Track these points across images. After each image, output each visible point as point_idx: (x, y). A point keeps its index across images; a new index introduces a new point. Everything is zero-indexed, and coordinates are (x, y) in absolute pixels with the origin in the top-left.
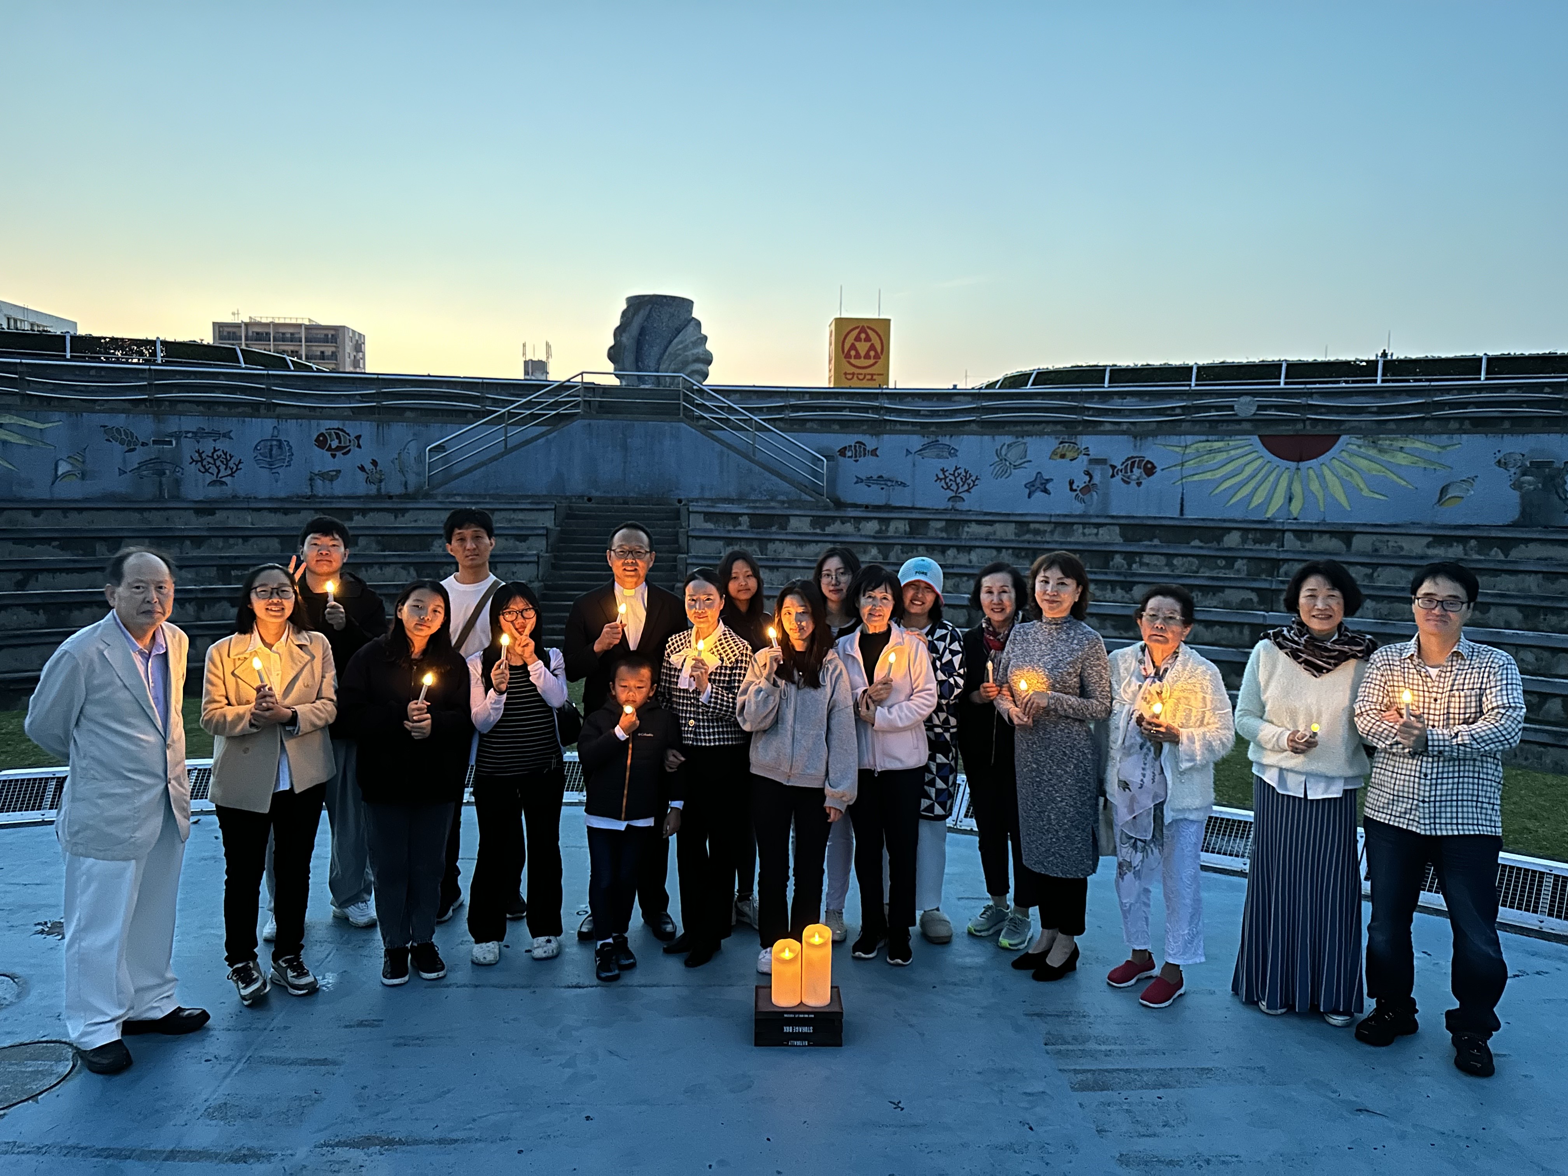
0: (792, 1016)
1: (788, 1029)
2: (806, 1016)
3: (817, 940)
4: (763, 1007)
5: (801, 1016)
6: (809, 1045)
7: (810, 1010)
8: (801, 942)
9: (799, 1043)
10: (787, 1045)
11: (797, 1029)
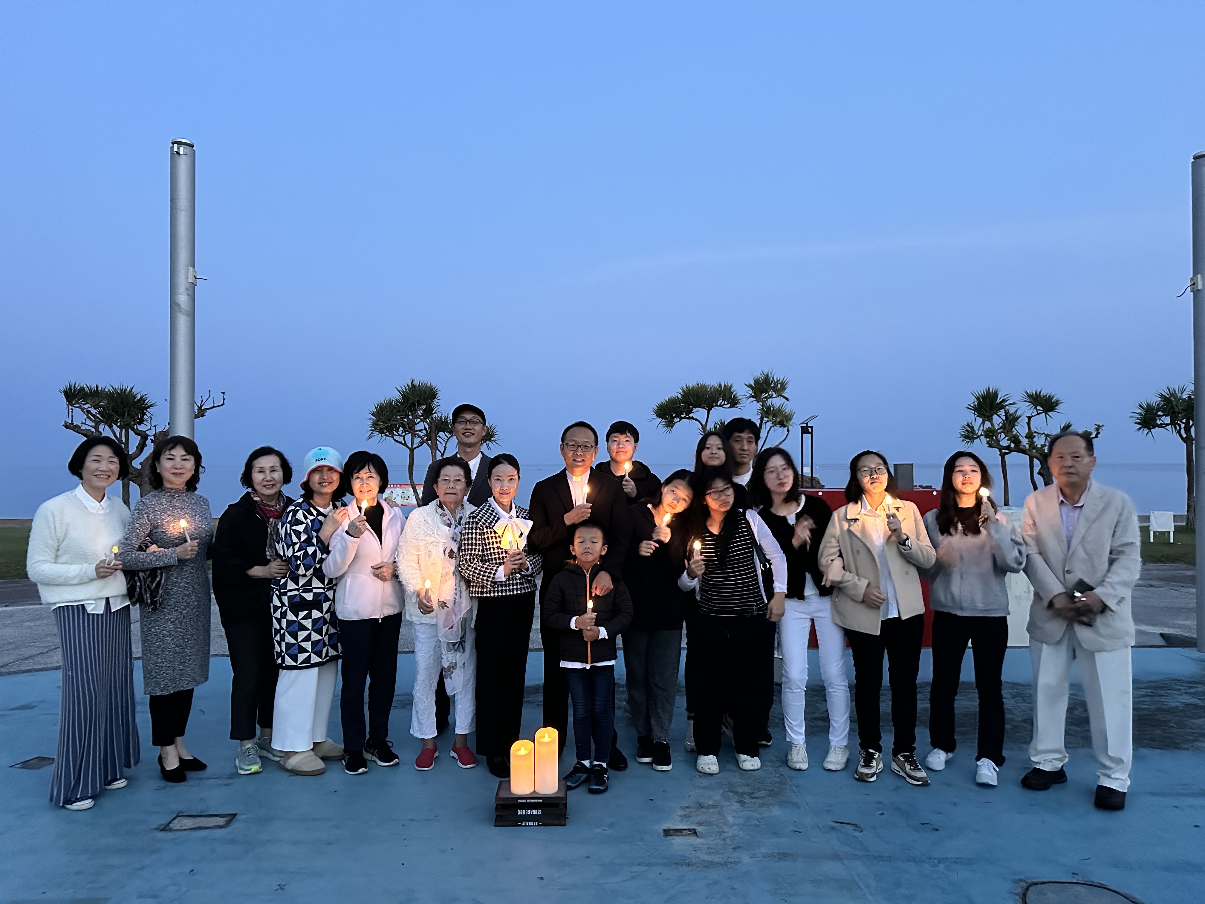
0: (525, 801)
1: (521, 812)
2: (536, 801)
3: (546, 739)
4: (503, 794)
5: (532, 801)
6: (539, 825)
7: (539, 796)
8: (534, 742)
9: (530, 824)
10: (521, 825)
11: (529, 812)
